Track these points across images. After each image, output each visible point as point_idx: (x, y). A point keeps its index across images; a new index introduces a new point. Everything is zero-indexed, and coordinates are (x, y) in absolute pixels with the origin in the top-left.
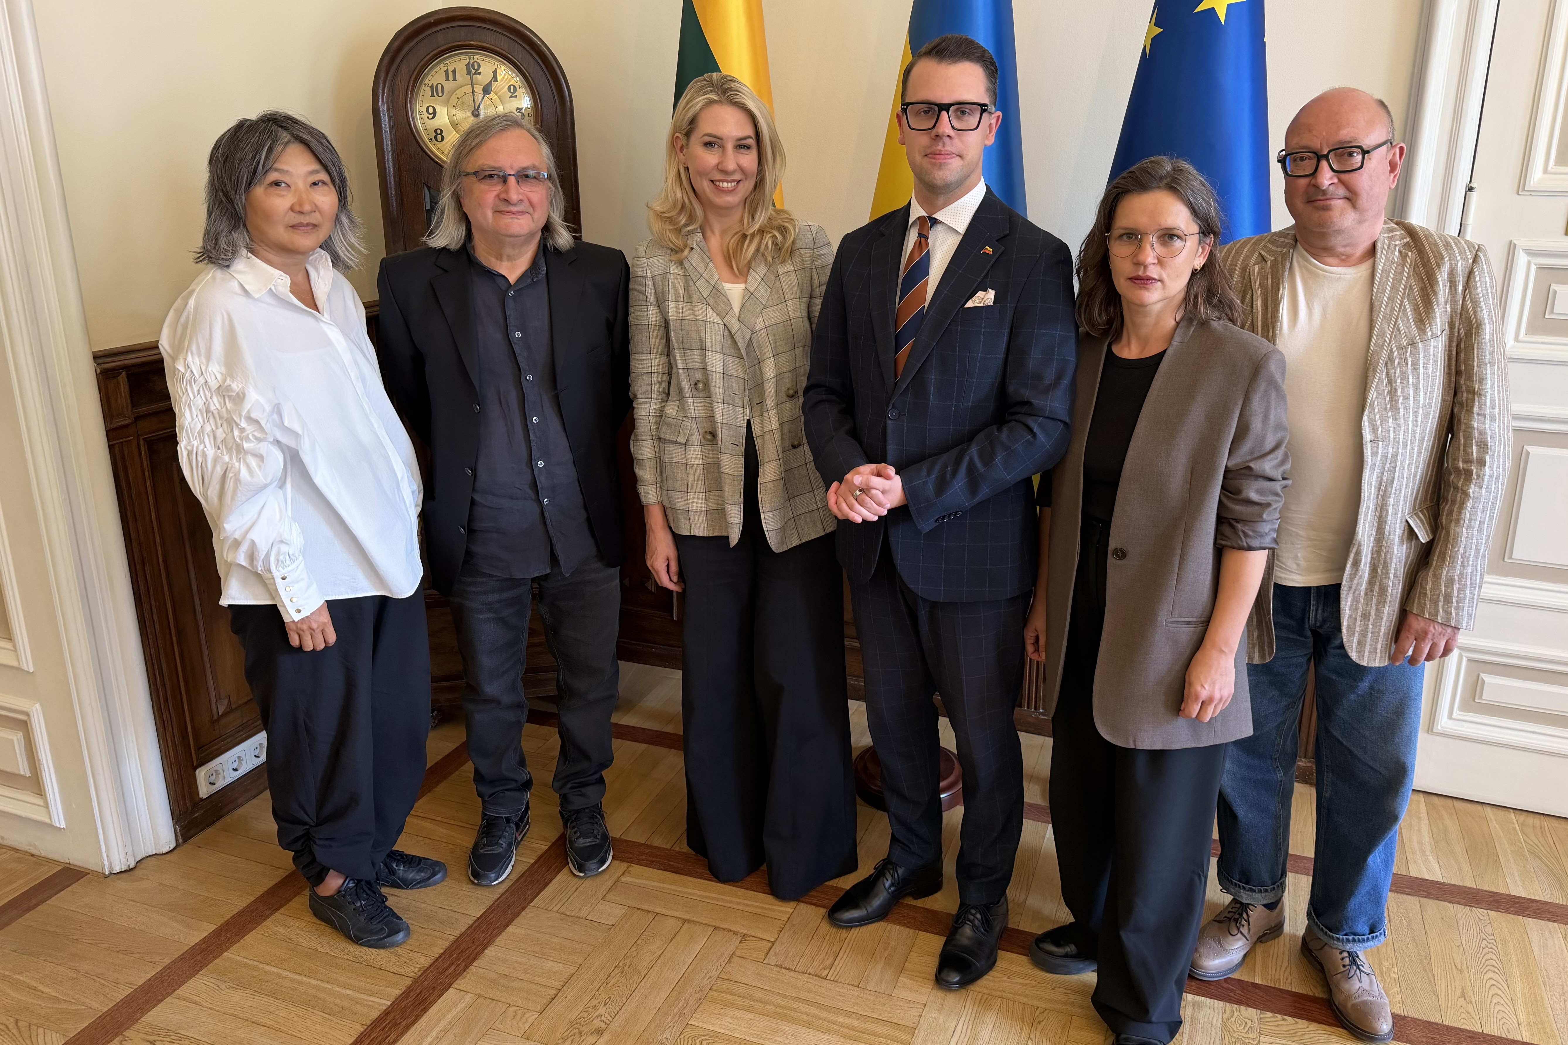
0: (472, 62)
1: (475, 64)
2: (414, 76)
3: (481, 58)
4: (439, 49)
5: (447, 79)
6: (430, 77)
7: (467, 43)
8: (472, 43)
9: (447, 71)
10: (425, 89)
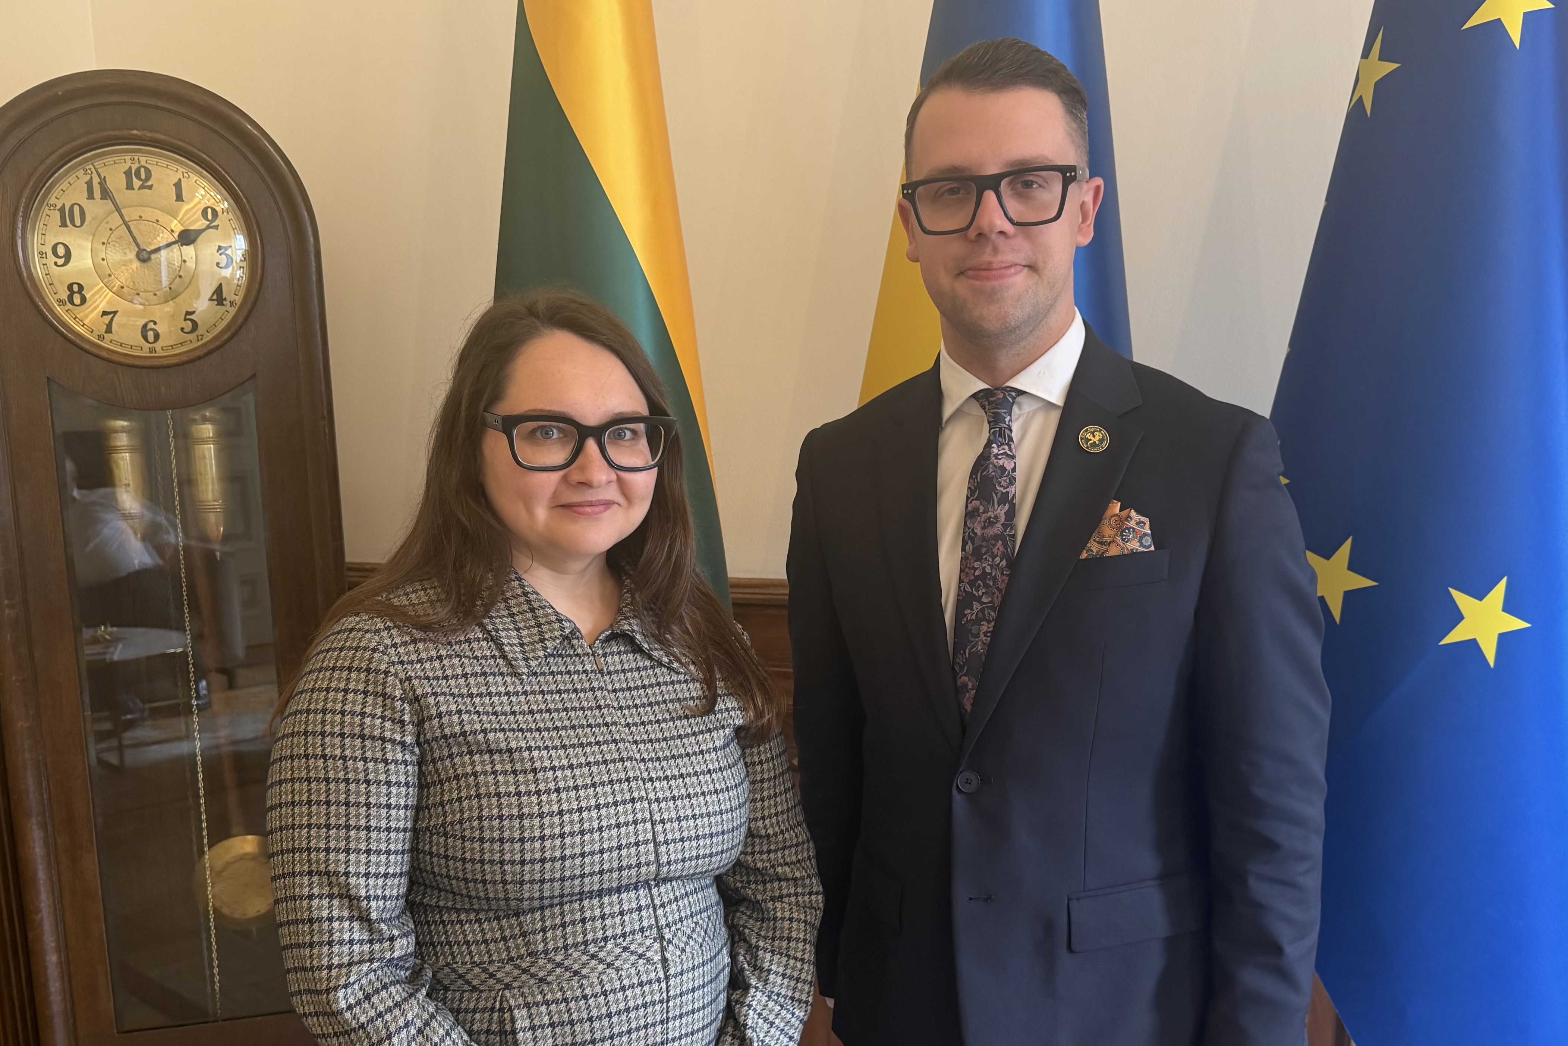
0: (134, 167)
1: (142, 170)
2: (27, 191)
3: (153, 160)
4: (74, 144)
5: (91, 196)
6: (56, 192)
7: (125, 133)
8: (135, 132)
9: (90, 184)
10: (49, 213)
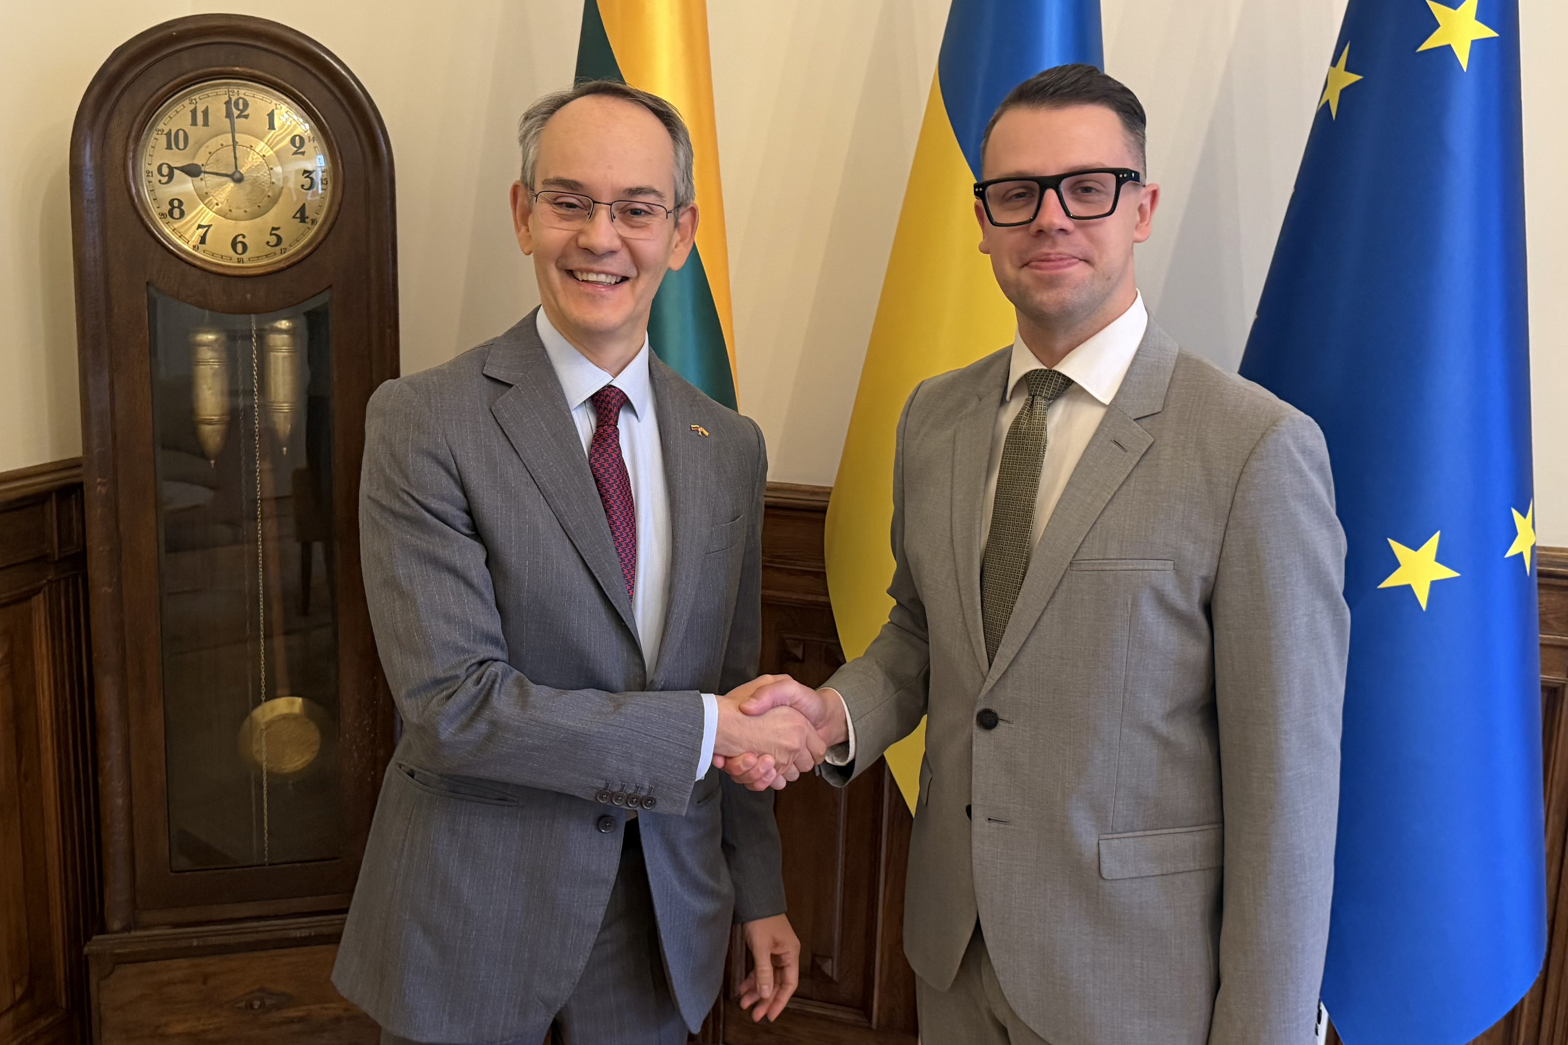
0: (234, 99)
1: (241, 101)
2: (140, 118)
3: (249, 92)
4: (184, 77)
5: (194, 123)
6: (166, 119)
7: (229, 69)
8: (237, 69)
9: (194, 112)
10: (157, 137)
